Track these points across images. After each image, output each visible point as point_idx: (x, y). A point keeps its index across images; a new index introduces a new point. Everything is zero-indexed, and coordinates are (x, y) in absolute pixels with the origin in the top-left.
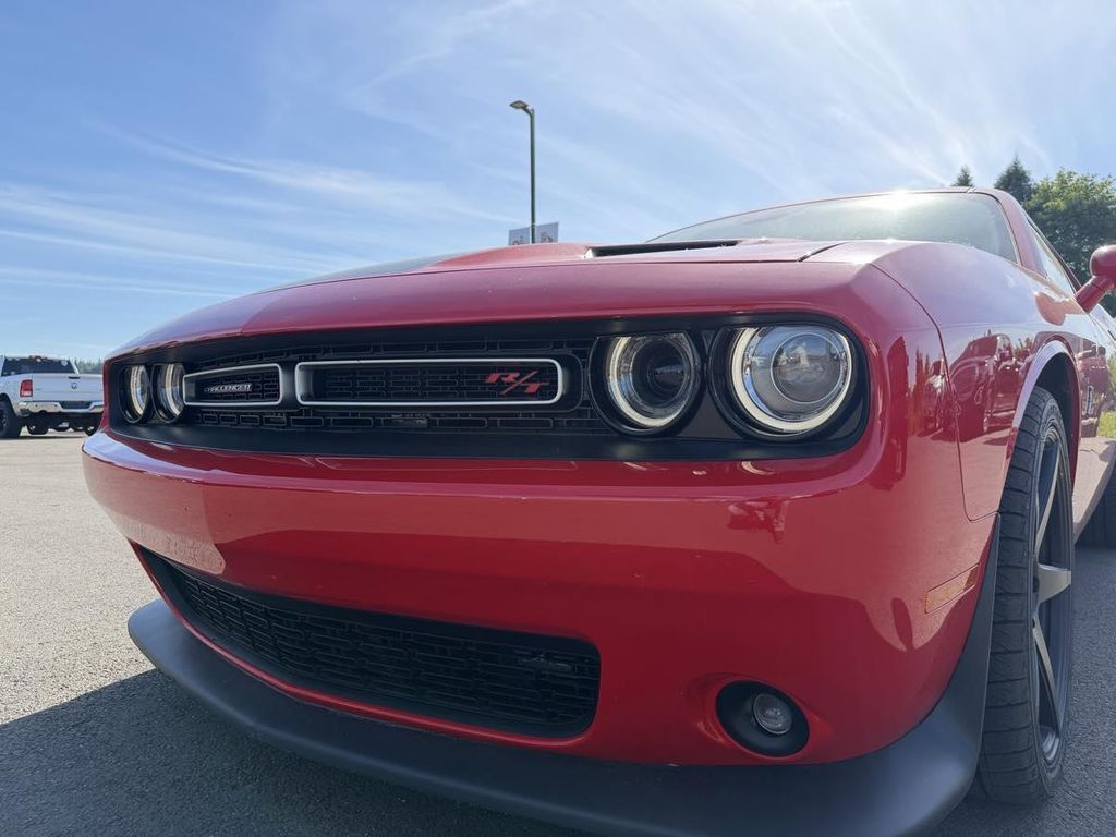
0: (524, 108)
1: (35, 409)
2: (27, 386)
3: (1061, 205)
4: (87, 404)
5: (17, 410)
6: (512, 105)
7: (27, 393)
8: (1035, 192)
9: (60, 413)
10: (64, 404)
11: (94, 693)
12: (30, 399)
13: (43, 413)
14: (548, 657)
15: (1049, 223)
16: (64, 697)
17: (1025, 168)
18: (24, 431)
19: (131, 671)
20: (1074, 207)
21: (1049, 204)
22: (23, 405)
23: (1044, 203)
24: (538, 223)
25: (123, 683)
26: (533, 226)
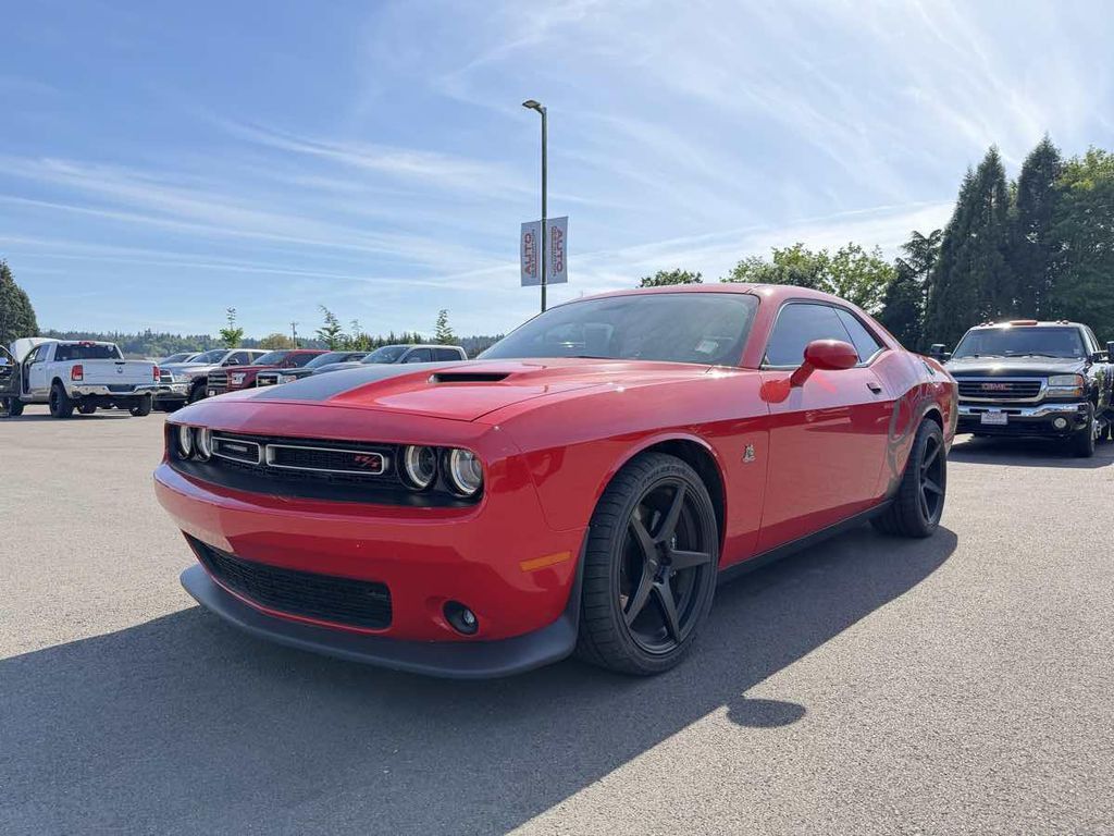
0: (537, 107)
1: (85, 391)
2: (78, 371)
3: (1089, 184)
4: (133, 388)
5: (69, 393)
6: (524, 104)
7: (79, 377)
8: (1065, 171)
9: (107, 395)
10: (111, 387)
11: (161, 618)
12: (81, 383)
13: (92, 395)
14: (377, 592)
15: (1077, 204)
16: (143, 620)
17: (1055, 147)
18: (76, 412)
19: (182, 607)
20: (1103, 187)
21: (1077, 184)
22: (76, 389)
23: (1073, 182)
24: (549, 216)
25: (176, 613)
26: (544, 221)
